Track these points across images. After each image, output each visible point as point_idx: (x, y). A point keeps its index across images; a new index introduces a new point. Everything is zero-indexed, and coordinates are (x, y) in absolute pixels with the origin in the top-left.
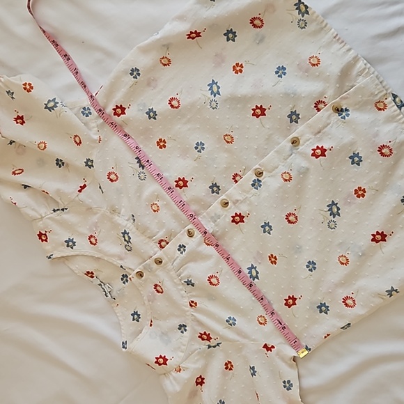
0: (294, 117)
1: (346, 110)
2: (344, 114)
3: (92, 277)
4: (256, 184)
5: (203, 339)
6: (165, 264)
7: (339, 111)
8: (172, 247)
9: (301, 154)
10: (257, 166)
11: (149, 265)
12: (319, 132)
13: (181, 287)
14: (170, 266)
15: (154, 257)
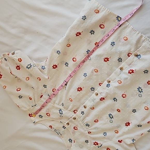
0: (120, 60)
1: (140, 55)
2: (139, 57)
3: (52, 128)
4: (108, 86)
5: (95, 145)
6: (78, 119)
7: (137, 56)
8: (79, 113)
9: (124, 73)
10: (108, 79)
11: (71, 120)
12: (130, 64)
13: (84, 127)
14: (79, 120)
15: (73, 117)
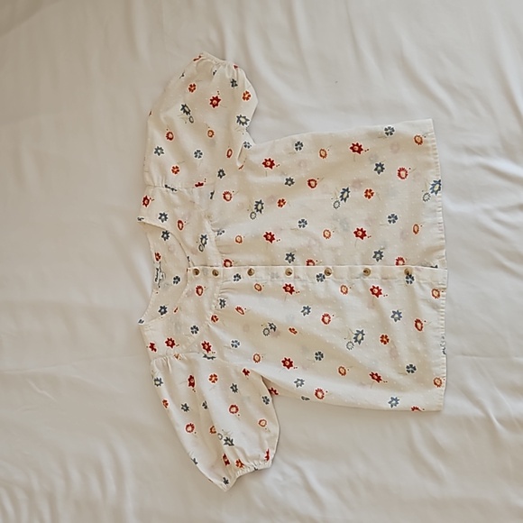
0: (379, 255)
1: (413, 279)
2: (410, 280)
4: (320, 278)
5: (204, 348)
6: (219, 279)
7: (409, 275)
8: (231, 271)
9: (364, 283)
10: (331, 267)
11: (207, 270)
12: (386, 279)
13: (214, 301)
14: (220, 282)
15: (215, 268)
